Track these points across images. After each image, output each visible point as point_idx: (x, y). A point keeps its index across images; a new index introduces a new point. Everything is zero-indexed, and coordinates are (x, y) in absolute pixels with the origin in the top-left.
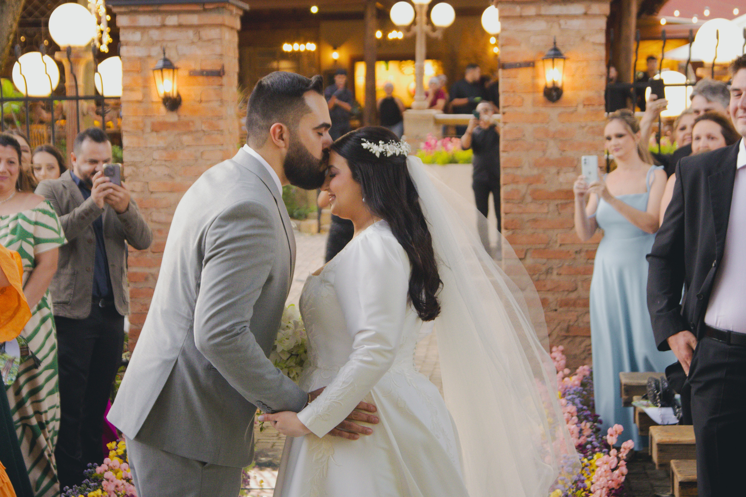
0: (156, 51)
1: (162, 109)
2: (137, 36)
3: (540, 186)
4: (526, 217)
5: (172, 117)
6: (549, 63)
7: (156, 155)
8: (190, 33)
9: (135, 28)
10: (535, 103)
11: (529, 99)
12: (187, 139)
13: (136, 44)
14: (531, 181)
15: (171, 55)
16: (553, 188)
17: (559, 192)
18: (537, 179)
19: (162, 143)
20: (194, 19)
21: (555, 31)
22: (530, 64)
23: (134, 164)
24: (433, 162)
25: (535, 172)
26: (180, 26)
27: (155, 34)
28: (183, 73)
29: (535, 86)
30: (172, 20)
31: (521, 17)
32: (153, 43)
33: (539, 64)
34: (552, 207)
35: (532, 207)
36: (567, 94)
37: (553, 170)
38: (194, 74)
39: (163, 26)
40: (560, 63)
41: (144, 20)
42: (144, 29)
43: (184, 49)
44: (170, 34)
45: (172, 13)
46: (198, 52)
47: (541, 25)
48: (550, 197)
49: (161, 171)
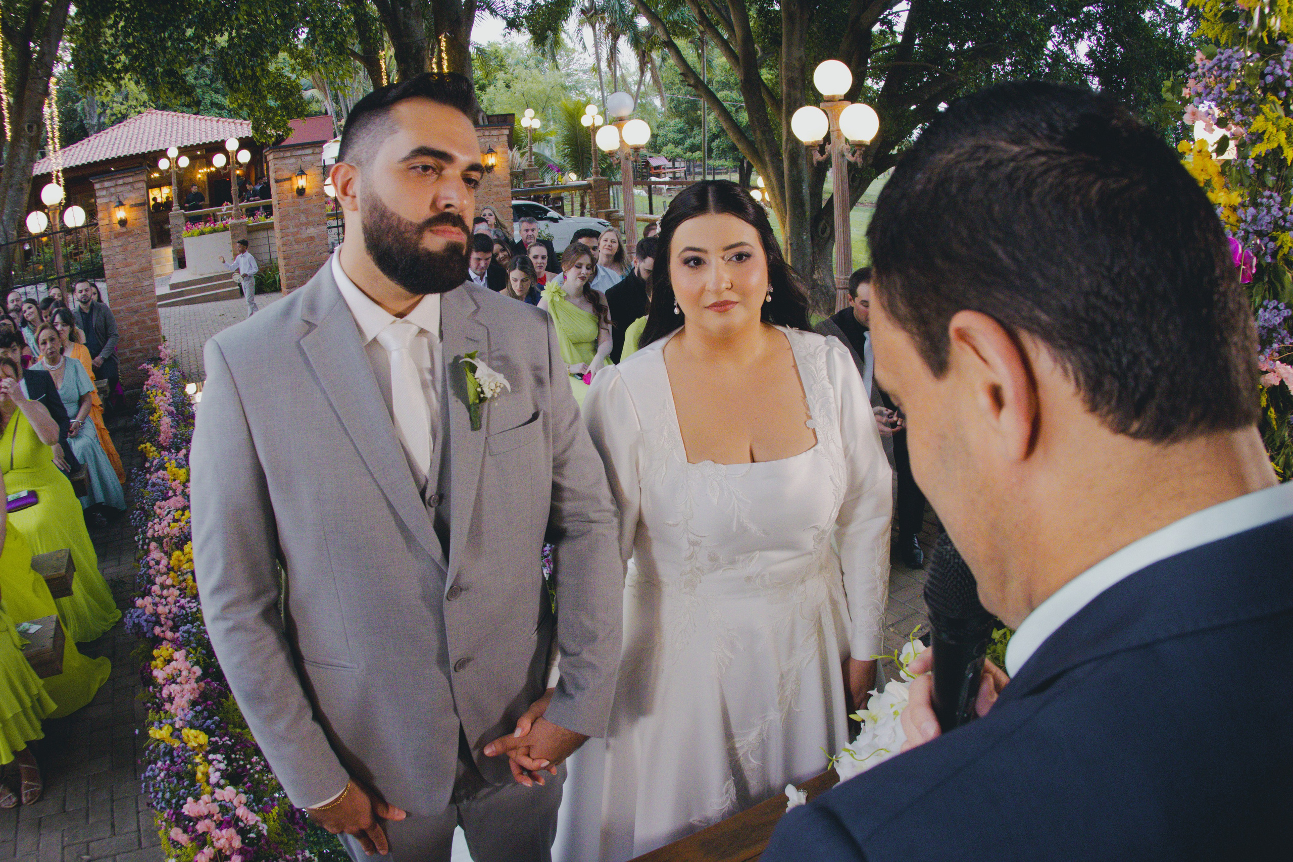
0: (113, 198)
1: (119, 226)
2: (104, 193)
3: (299, 236)
4: (293, 252)
5: (124, 230)
6: (299, 177)
7: (118, 250)
8: (129, 187)
9: (103, 189)
10: (293, 197)
11: (290, 195)
12: (131, 239)
13: (104, 196)
14: (293, 234)
15: (121, 198)
16: (304, 236)
17: (307, 238)
18: (298, 232)
19: (120, 243)
20: (131, 180)
21: (300, 162)
22: (290, 179)
23: (107, 256)
24: (192, 236)
25: (296, 230)
26: (124, 184)
27: (113, 190)
28: (127, 207)
29: (292, 189)
30: (120, 182)
31: (284, 158)
32: (112, 195)
33: (294, 179)
34: (305, 246)
35: (296, 247)
36: (307, 191)
37: (304, 228)
38: (132, 206)
39: (117, 185)
40: (304, 177)
41: (107, 184)
42: (107, 188)
43: (126, 195)
44: (120, 189)
45: (120, 178)
46: (133, 195)
47: (293, 160)
48: (304, 240)
49: (120, 257)
